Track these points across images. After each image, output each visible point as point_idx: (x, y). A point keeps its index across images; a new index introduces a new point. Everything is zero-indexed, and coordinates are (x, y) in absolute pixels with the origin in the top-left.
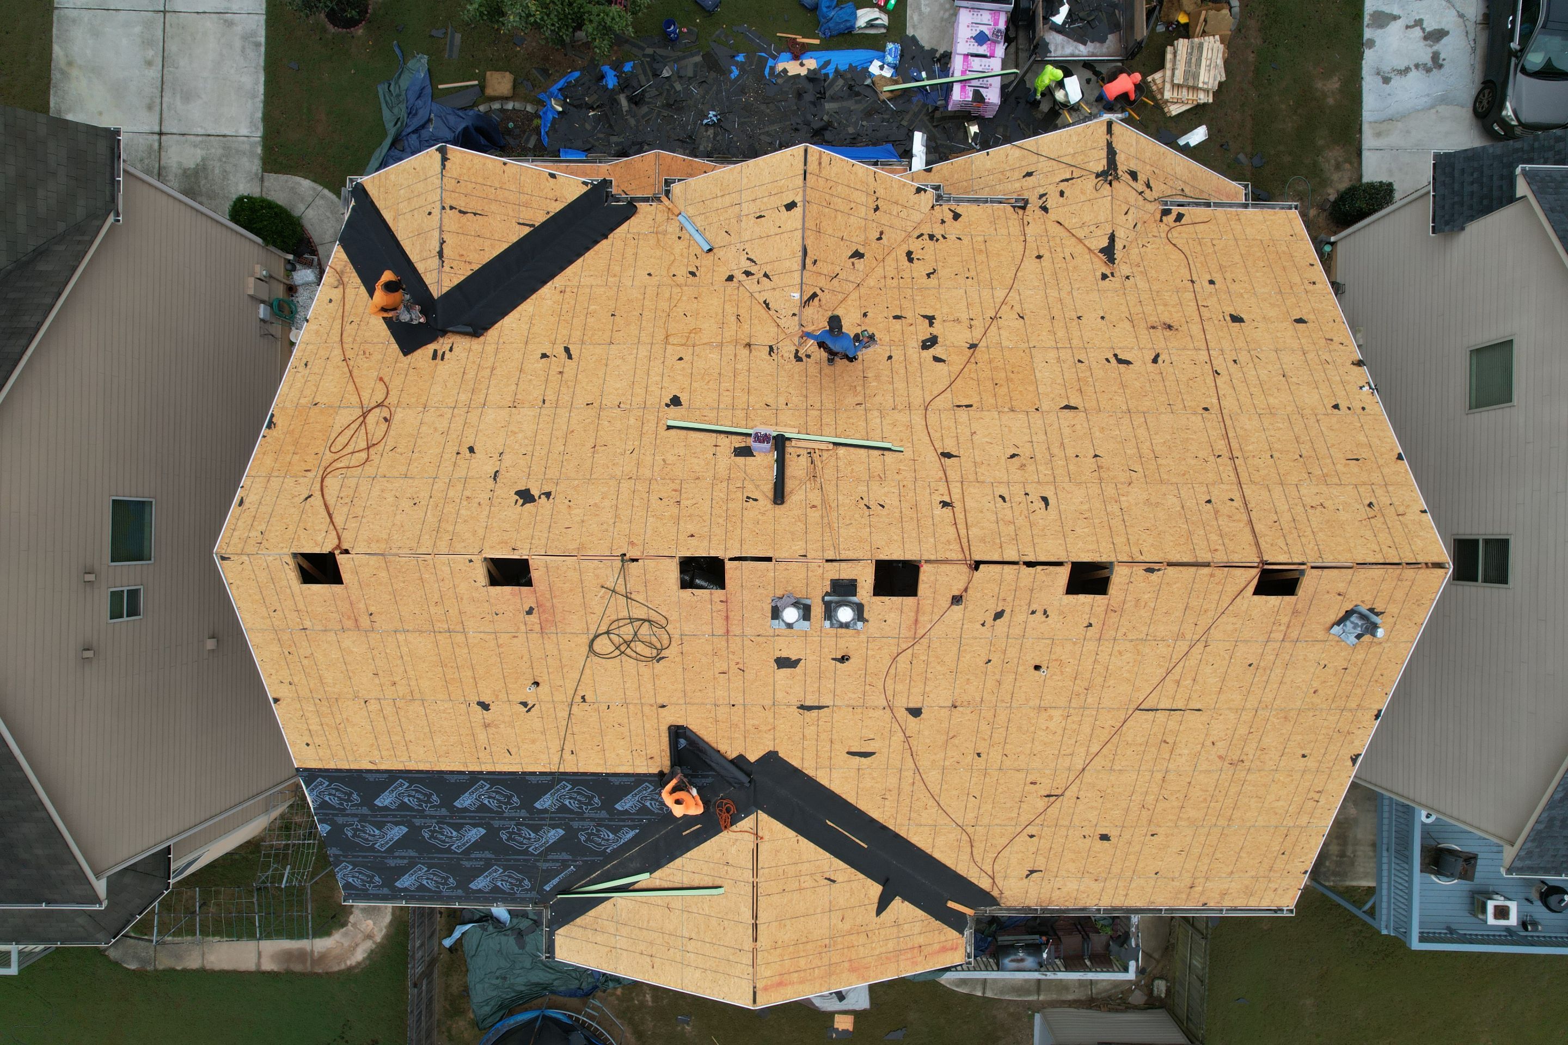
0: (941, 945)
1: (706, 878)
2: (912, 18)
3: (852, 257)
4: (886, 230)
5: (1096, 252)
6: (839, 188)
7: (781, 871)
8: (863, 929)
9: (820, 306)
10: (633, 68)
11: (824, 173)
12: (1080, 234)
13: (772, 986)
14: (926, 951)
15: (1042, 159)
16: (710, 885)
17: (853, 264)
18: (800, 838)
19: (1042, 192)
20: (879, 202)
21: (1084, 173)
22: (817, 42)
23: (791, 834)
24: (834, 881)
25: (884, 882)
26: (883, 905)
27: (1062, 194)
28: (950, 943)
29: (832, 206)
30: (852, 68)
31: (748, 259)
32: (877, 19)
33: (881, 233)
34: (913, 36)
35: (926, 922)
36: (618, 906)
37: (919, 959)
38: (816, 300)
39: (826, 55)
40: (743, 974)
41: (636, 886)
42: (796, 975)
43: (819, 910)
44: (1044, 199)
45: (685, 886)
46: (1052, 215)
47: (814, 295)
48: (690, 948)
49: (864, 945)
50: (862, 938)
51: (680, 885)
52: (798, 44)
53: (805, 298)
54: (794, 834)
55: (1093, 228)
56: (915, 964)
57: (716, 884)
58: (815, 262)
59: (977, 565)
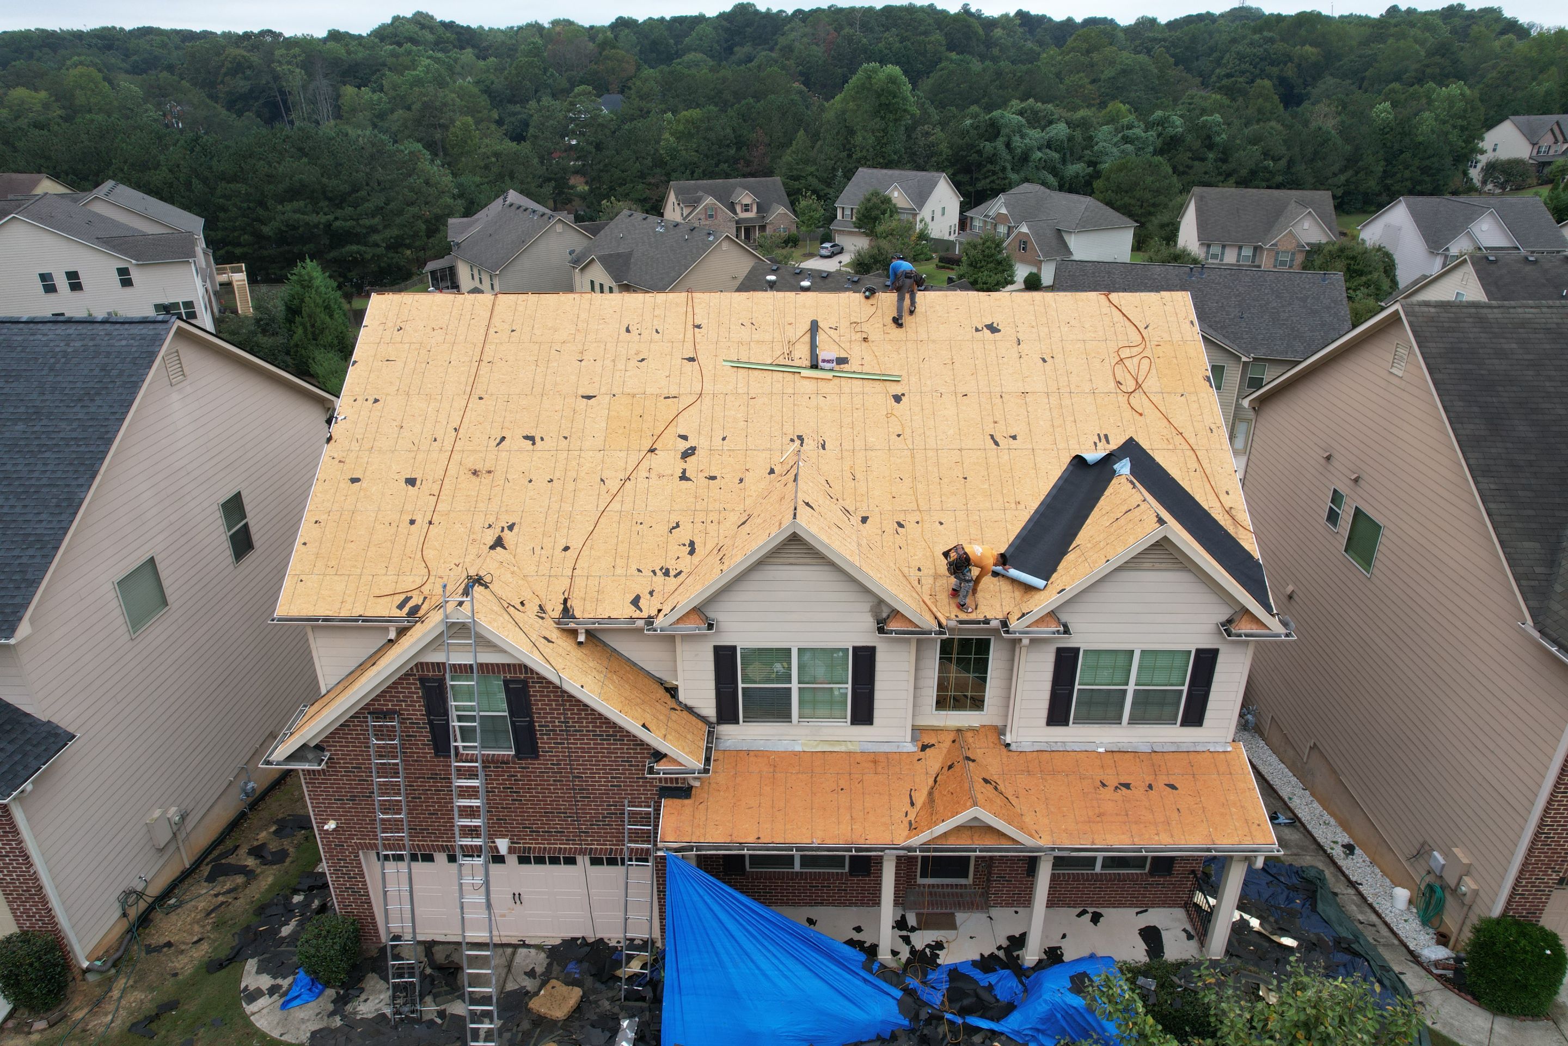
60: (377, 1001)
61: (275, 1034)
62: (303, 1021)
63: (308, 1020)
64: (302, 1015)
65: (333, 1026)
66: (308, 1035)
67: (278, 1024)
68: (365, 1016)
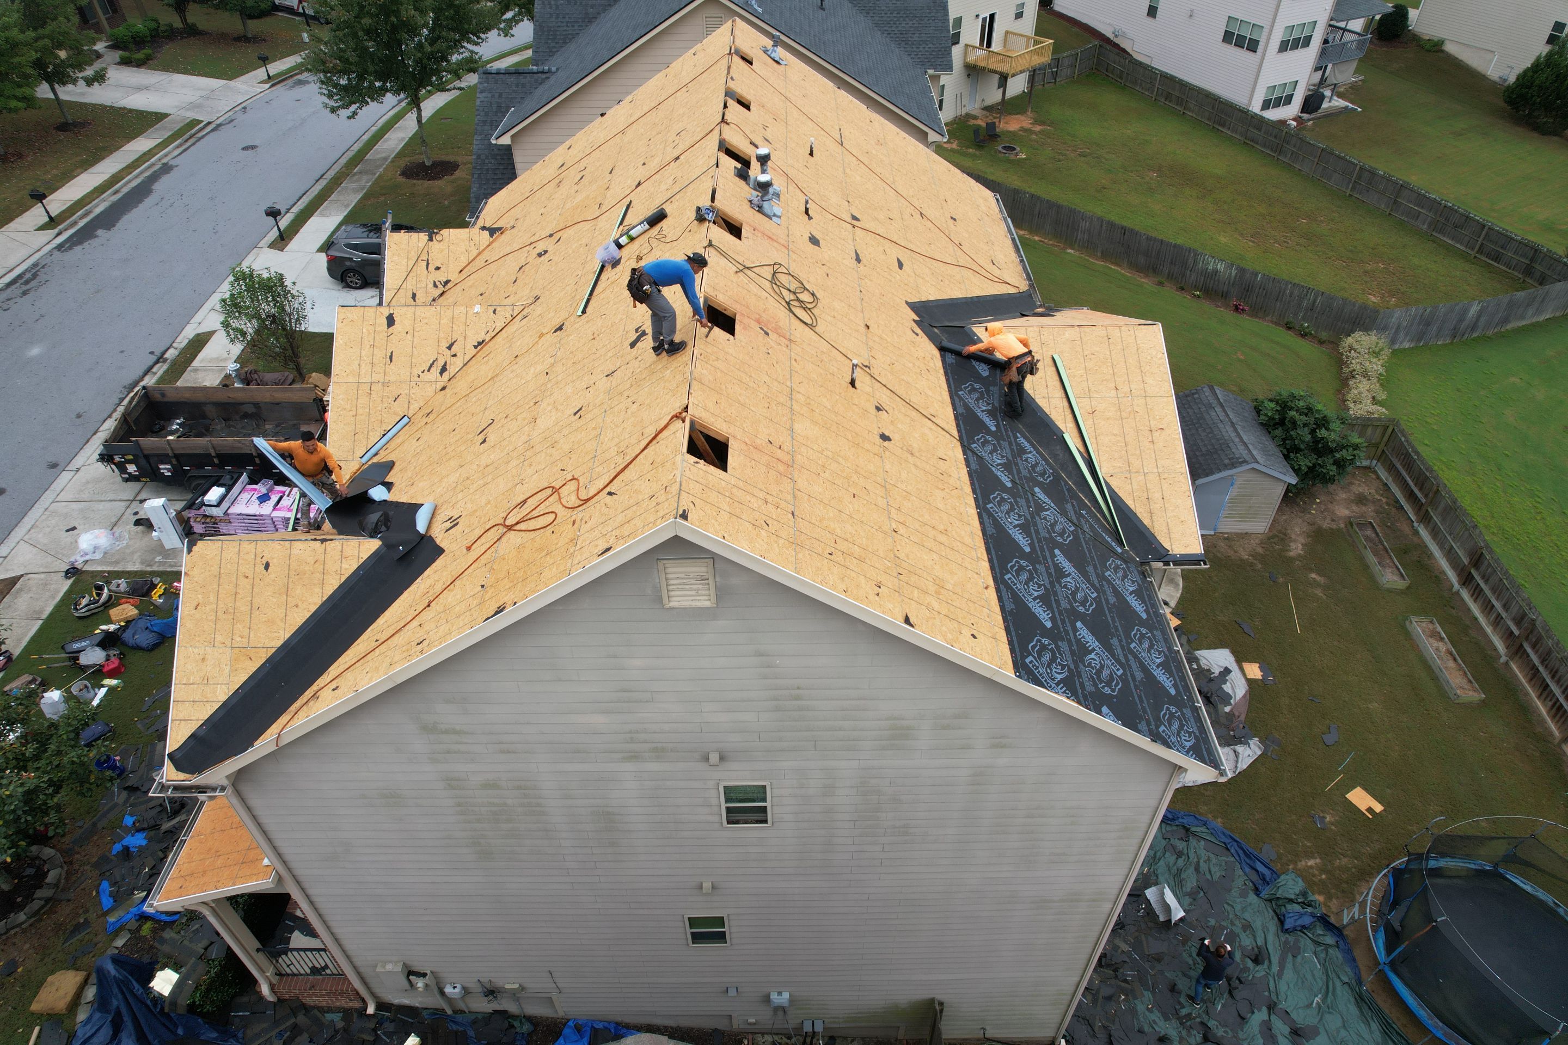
1: (1049, 373)
5: (491, 239)
12: (475, 252)
15: (404, 286)
16: (1054, 369)
19: (432, 285)
21: (425, 251)
27: (438, 268)
31: (429, 371)
36: (1112, 472)
40: (1130, 335)
41: (1082, 450)
44: (438, 284)
45: (1063, 395)
46: (454, 277)
48: (1126, 389)
51: (1065, 400)
55: (472, 243)
57: (1051, 363)
59: (723, 120)
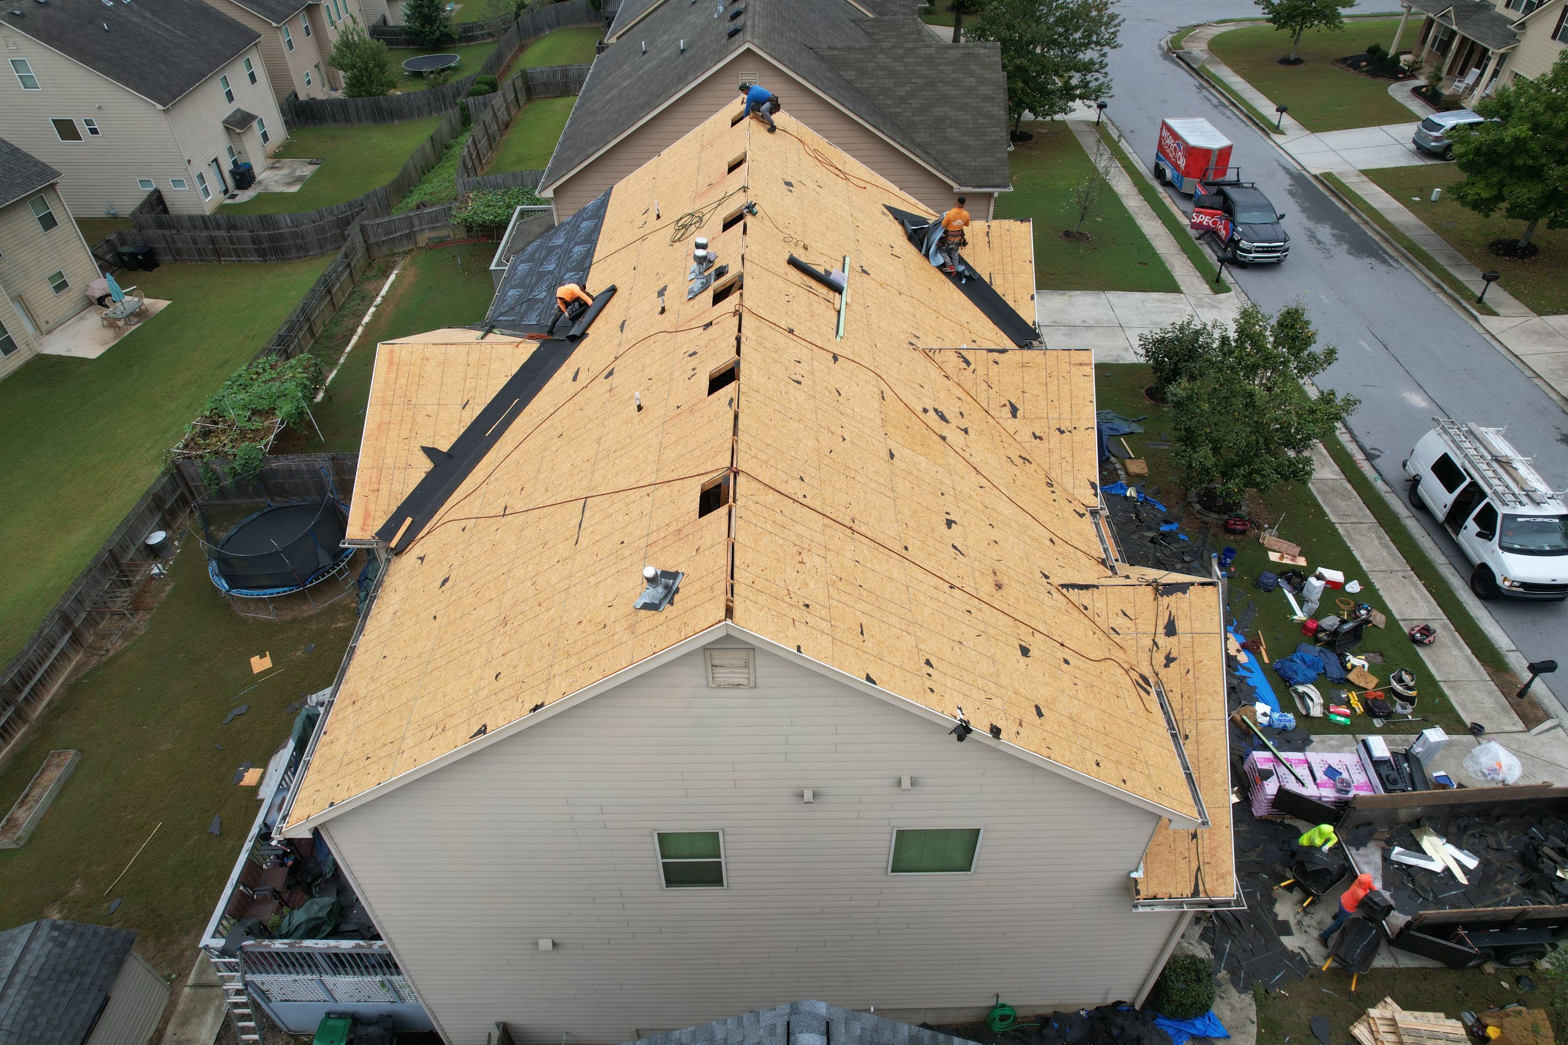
0: (372, 513)
2: (1332, 739)
3: (1011, 404)
4: (1045, 442)
6: (1067, 387)
7: (486, 362)
8: (413, 435)
9: (960, 370)
10: (1183, 540)
11: (1074, 369)
13: (392, 357)
14: (372, 497)
17: (1005, 405)
18: (509, 378)
20: (1067, 433)
22: (1266, 660)
23: (514, 371)
24: (464, 408)
25: (449, 454)
26: (431, 452)
28: (371, 523)
29: (1049, 379)
30: (1253, 689)
32: (1312, 700)
33: (1041, 438)
34: (1312, 742)
35: (399, 497)
37: (366, 490)
38: (964, 365)
39: (1256, 667)
42: (394, 376)
43: (443, 395)
47: (968, 363)
49: (399, 435)
50: (405, 433)
52: (1258, 648)
53: (964, 353)
54: (514, 373)
56: (363, 486)
58: (997, 363)
60: (1191, 947)
61: (1253, 1029)
62: (1233, 1009)
63: (1230, 1004)
64: (1228, 1013)
65: (1227, 977)
66: (1243, 996)
67: (1244, 1033)
68: (1209, 951)
